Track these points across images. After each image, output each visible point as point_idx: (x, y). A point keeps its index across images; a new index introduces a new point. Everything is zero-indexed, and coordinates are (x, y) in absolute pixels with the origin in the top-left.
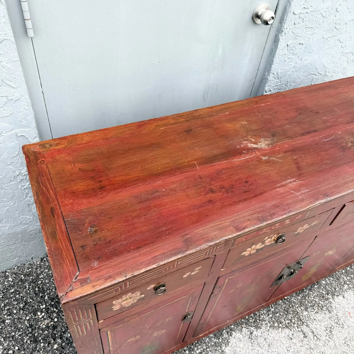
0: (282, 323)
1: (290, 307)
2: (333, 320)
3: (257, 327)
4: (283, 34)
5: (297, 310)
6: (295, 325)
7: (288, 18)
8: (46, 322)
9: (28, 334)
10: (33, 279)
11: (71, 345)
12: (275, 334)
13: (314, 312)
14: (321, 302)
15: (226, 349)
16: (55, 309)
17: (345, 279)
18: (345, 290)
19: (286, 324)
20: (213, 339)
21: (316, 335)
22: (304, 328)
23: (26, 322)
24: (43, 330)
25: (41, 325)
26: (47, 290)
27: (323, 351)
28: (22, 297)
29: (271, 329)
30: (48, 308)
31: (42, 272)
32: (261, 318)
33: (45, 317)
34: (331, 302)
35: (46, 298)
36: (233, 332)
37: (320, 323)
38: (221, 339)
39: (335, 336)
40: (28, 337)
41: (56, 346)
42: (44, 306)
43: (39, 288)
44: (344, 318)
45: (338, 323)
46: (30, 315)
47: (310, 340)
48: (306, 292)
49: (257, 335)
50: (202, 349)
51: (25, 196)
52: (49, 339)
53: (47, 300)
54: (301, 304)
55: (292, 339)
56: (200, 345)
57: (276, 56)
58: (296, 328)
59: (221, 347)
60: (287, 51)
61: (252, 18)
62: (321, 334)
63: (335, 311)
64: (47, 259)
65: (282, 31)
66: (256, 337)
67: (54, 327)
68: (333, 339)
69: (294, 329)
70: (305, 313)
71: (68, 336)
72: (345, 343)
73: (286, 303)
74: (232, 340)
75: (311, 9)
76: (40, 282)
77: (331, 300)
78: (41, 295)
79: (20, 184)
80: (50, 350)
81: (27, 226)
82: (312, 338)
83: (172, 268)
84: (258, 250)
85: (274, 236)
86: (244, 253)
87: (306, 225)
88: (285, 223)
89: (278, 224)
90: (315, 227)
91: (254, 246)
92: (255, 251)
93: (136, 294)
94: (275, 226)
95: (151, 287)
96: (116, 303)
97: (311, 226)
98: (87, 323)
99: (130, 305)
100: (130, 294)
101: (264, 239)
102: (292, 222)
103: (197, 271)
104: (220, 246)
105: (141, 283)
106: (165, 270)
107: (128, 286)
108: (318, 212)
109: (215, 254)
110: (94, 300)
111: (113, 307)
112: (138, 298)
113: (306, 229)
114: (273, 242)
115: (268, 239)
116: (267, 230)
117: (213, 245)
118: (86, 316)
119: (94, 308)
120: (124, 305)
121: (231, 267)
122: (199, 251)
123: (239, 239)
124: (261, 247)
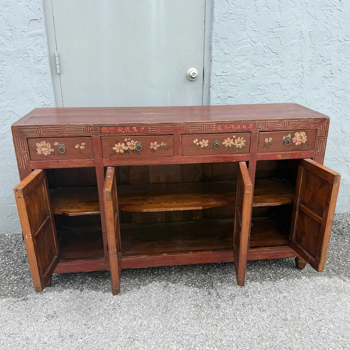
0: (195, 285)
1: (209, 279)
2: (241, 292)
3: (173, 283)
5: (214, 281)
6: (205, 288)
12: (185, 288)
13: (227, 285)
15: (143, 287)
17: (271, 275)
18: (266, 280)
19: (198, 286)
20: (137, 282)
21: (220, 296)
22: (212, 291)
27: (219, 304)
29: (184, 286)
32: (180, 279)
36: (154, 282)
37: (228, 291)
39: (236, 300)
44: (252, 293)
45: (245, 294)
47: (212, 297)
49: (171, 286)
50: (125, 284)
54: (219, 279)
55: (197, 293)
61: (187, 76)
62: (225, 296)
63: (247, 288)
65: (211, 86)
68: (234, 301)
69: (203, 289)
70: (219, 284)
72: (242, 305)
73: (207, 277)
74: (150, 285)
77: (248, 282)
82: (215, 296)
83: (64, 131)
84: (125, 151)
85: (132, 141)
86: (114, 148)
87: (156, 143)
88: (134, 129)
89: (128, 128)
90: (166, 150)
91: (119, 144)
92: (123, 150)
93: (48, 145)
94: (126, 129)
95: (56, 143)
96: (38, 146)
97: (161, 146)
98: (25, 156)
99: (47, 154)
100: (45, 142)
101: (124, 140)
102: (139, 131)
103: (84, 147)
104: (92, 128)
105: (49, 134)
106: (61, 131)
107: (42, 133)
108: (158, 132)
109: (91, 136)
110: (26, 133)
111: (37, 150)
112: (50, 150)
113: (158, 147)
114: (134, 148)
115: (128, 142)
116: (122, 130)
117: (86, 125)
118: (23, 147)
119: (26, 141)
120: (43, 152)
121: (110, 159)
122: (78, 125)
123: (103, 128)
124: (126, 148)
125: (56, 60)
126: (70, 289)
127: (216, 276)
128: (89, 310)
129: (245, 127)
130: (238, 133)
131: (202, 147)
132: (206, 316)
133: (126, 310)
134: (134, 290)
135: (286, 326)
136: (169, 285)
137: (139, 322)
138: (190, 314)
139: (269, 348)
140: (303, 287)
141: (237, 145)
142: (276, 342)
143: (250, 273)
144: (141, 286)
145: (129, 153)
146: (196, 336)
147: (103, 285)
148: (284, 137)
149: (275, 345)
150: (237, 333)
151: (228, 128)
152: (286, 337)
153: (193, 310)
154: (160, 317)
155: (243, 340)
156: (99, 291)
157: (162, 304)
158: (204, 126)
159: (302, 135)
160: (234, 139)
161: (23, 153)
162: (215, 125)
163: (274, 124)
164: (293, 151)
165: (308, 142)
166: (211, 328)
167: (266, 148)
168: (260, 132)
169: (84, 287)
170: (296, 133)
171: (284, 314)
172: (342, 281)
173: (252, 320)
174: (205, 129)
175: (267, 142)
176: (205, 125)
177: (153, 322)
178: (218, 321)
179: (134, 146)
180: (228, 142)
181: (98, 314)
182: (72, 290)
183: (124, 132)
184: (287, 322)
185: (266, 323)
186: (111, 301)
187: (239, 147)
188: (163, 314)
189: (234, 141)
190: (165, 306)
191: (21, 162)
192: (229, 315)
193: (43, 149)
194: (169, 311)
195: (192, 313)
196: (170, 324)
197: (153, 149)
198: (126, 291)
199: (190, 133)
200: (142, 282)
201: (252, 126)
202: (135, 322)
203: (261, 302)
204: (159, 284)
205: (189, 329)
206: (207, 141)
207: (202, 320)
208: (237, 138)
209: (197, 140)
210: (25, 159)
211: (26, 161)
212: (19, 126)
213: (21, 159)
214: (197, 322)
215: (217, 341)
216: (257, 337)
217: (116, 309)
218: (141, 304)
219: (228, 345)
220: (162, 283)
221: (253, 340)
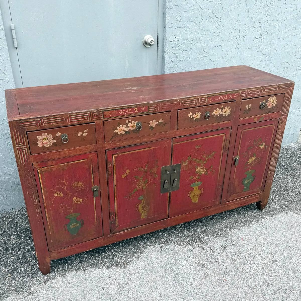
0: (187, 243)
1: (195, 234)
2: (228, 242)
3: (166, 245)
4: (166, 54)
5: (200, 235)
6: (197, 244)
7: (166, 43)
8: (16, 241)
9: (2, 246)
10: (11, 220)
11: (30, 252)
12: (180, 248)
13: (213, 237)
14: (219, 232)
15: (141, 255)
16: (23, 235)
17: (243, 220)
18: (241, 226)
19: (189, 243)
20: (133, 250)
21: (213, 250)
22: (204, 246)
23: (2, 240)
24: (13, 245)
25: (12, 242)
26: (20, 225)
27: (216, 258)
28: (2, 229)
29: (177, 245)
30: (19, 234)
31: (18, 217)
32: (170, 240)
33: (15, 238)
34: (228, 232)
35: (18, 229)
36: (148, 247)
37: (217, 243)
38: (138, 250)
39: (228, 250)
40: (2, 248)
41: (19, 252)
42: (16, 233)
43: (14, 225)
44: (237, 241)
45: (232, 243)
46: (5, 237)
47: (207, 252)
48: (208, 227)
49: (166, 248)
50: (123, 255)
51: (10, 151)
52: (16, 249)
53: (18, 230)
54: (203, 233)
55: (193, 251)
56: (121, 252)
57: (166, 68)
58: (197, 245)
59: (137, 254)
60: (173, 65)
61: (143, 43)
62: (217, 249)
63: (230, 237)
64: (22, 210)
65: (165, 52)
66: (165, 249)
67: (20, 244)
68: (226, 252)
69: (195, 246)
70: (206, 238)
71: (29, 248)
72: (235, 254)
73: (192, 232)
74: (146, 251)
75: (180, 38)
76: (16, 221)
77: (229, 231)
78: (15, 228)
79: (7, 141)
80: (15, 254)
81: (10, 177)
82: (209, 251)
83: (67, 120)
84: (126, 132)
85: (132, 122)
86: (116, 131)
87: (154, 120)
88: (135, 110)
89: (130, 110)
90: (163, 126)
91: (121, 126)
92: (124, 132)
93: (50, 137)
94: (128, 111)
95: (58, 134)
96: (39, 139)
97: (159, 123)
98: (24, 151)
99: (48, 146)
100: (46, 134)
101: (126, 122)
102: (140, 111)
103: (86, 133)
104: (95, 114)
105: (50, 125)
106: (64, 121)
107: (43, 124)
108: (157, 110)
109: (94, 121)
110: (25, 126)
111: (38, 143)
112: (52, 141)
113: (157, 125)
114: (135, 128)
115: (129, 123)
116: (124, 112)
117: (90, 111)
118: (23, 142)
119: (26, 136)
120: (45, 144)
121: (111, 142)
122: (82, 112)
123: (106, 112)
124: (127, 129)
125: (13, 34)
126: (72, 271)
127: (199, 229)
128: (104, 291)
129: (231, 97)
130: (225, 103)
131: (195, 119)
132: (212, 273)
133: (138, 282)
134: (135, 260)
135: (278, 267)
136: (164, 247)
137: (157, 292)
138: (198, 274)
139: (277, 292)
140: (272, 227)
141: (224, 114)
142: (280, 284)
143: (225, 221)
144: (139, 254)
145: (129, 133)
146: (214, 295)
147: (103, 260)
148: (261, 103)
149: (280, 288)
150: (246, 283)
151: (217, 99)
152: (284, 278)
153: (198, 269)
154: (173, 283)
155: (254, 289)
156: (102, 268)
157: (168, 268)
158: (197, 100)
159: (274, 99)
160: (222, 109)
161: (23, 148)
162: (207, 98)
163: (254, 92)
164: (266, 113)
165: (278, 105)
166: (222, 284)
167: (246, 113)
168: (243, 100)
169: (85, 266)
170: (270, 98)
171: (271, 256)
172: (297, 215)
173: (250, 268)
174: (198, 102)
175: (247, 108)
176: (199, 98)
177: (170, 290)
178: (224, 276)
179: (134, 126)
180: (217, 112)
181: (114, 293)
182: (74, 272)
183: (126, 114)
184: (278, 263)
185: (262, 268)
186: (119, 276)
187: (225, 115)
188: (174, 279)
189: (222, 111)
190: (172, 271)
191: (20, 157)
192: (230, 267)
193: (44, 142)
194: (178, 274)
195: (198, 273)
196: (186, 288)
197: (152, 127)
198: (128, 262)
199: (185, 108)
200: (137, 250)
201: (237, 95)
202: (154, 294)
203: (248, 249)
204: (154, 249)
205: (205, 289)
206: (200, 113)
207: (210, 278)
208: (224, 108)
209: (191, 113)
210: (25, 154)
211: (25, 156)
212: (18, 120)
213: (20, 155)
214: (208, 281)
215: (234, 296)
216: (263, 283)
217: (129, 284)
218: (148, 273)
219: (245, 297)
220: (156, 247)
221: (261, 287)
